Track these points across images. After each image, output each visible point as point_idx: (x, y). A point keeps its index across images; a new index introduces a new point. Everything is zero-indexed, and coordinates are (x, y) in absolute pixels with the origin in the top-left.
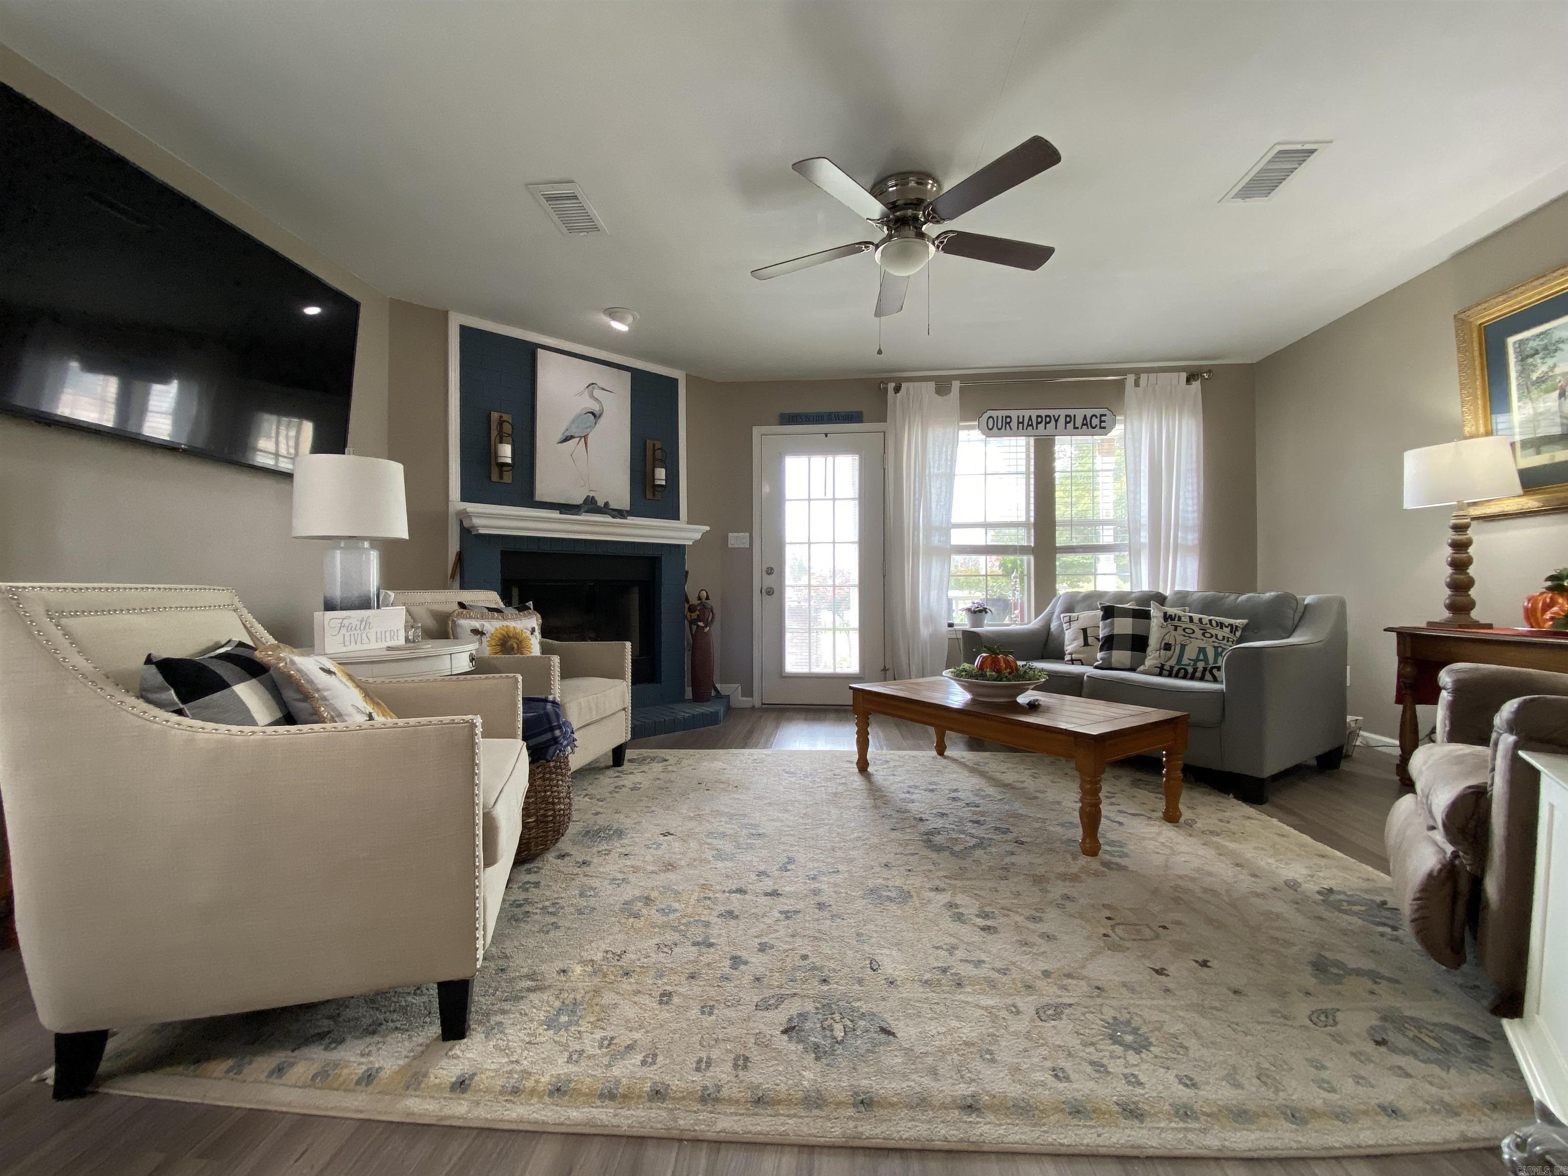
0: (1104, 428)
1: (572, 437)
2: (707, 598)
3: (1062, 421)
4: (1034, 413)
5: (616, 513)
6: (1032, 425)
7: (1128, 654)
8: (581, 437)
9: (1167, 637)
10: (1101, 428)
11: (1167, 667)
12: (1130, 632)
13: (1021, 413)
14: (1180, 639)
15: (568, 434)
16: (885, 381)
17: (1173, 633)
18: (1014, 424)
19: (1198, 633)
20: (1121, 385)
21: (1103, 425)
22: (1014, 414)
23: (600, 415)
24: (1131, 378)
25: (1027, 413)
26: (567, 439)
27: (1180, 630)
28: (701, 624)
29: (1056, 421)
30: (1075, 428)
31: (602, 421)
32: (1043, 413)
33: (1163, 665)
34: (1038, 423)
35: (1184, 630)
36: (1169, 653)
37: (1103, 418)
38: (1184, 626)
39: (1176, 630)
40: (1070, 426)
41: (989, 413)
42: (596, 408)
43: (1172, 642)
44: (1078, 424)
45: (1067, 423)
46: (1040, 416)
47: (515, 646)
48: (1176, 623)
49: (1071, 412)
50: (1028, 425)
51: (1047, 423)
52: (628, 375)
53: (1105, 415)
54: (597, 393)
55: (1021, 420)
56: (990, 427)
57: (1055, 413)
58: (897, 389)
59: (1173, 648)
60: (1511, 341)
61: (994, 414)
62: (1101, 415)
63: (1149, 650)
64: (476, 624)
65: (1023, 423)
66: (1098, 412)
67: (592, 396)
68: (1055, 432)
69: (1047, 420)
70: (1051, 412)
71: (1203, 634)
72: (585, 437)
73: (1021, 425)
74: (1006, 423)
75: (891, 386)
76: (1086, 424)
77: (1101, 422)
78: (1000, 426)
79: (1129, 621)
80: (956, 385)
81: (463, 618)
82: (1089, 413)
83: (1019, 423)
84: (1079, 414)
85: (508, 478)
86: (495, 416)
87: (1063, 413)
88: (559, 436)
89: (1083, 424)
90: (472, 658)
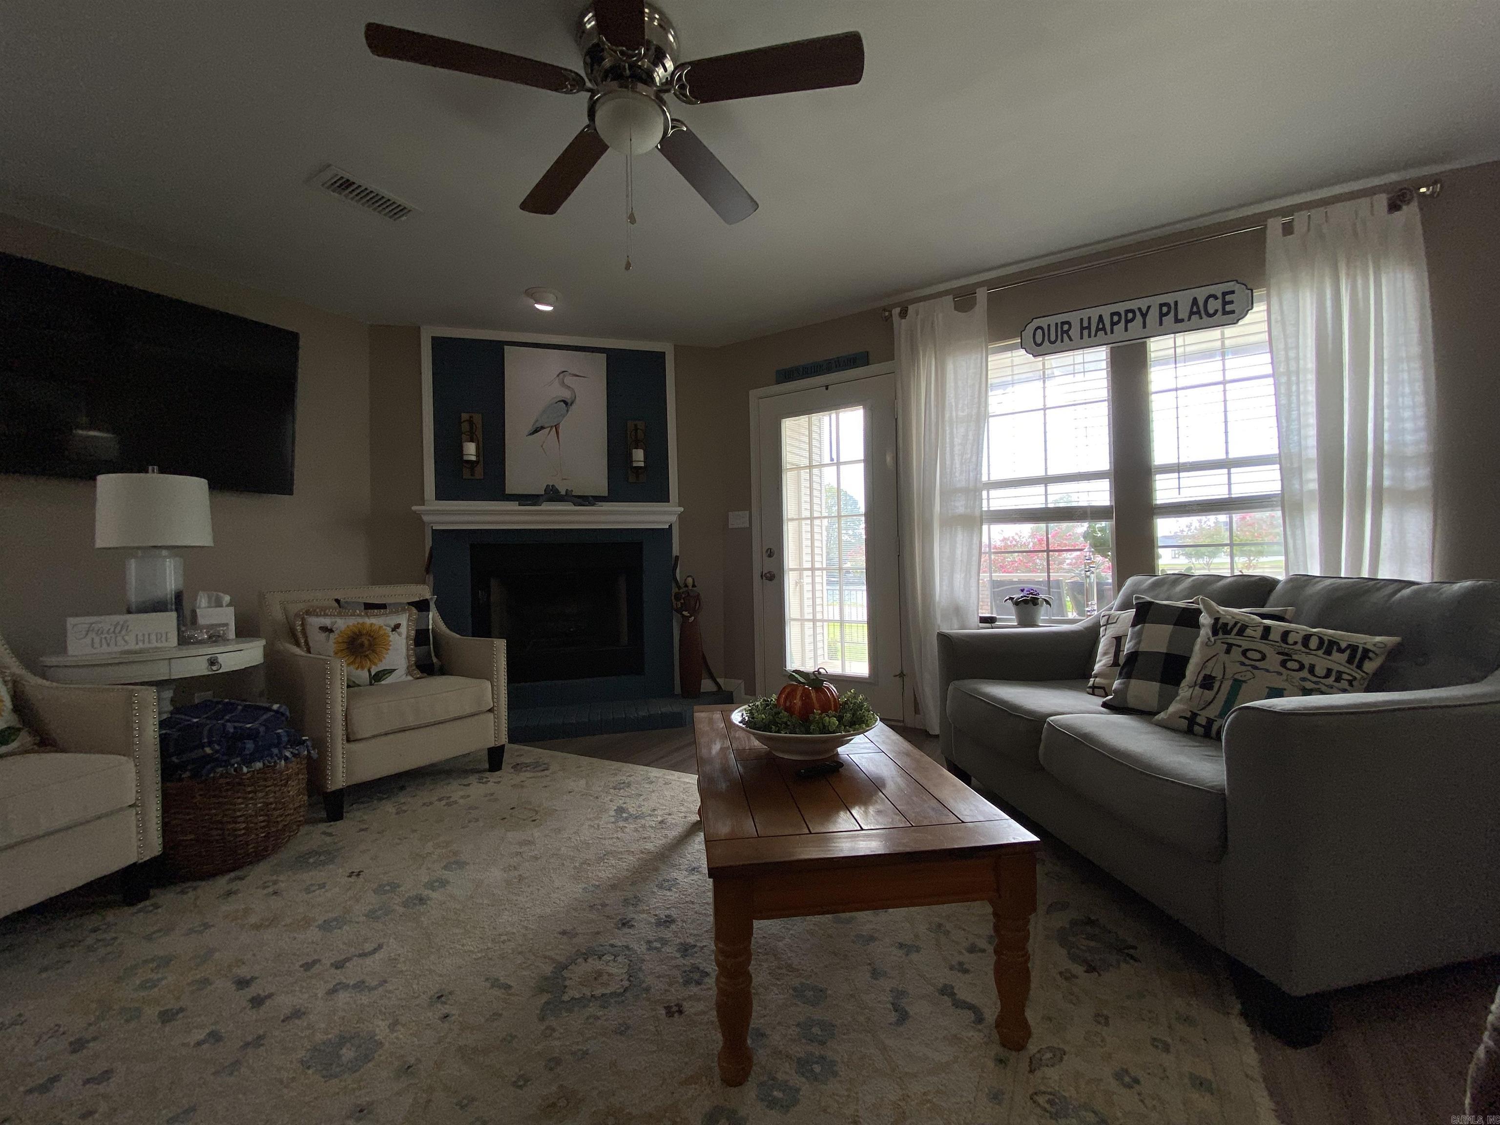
0: (1233, 312)
1: (542, 428)
2: (694, 586)
3: (1154, 314)
4: (1106, 311)
5: (580, 500)
6: (1104, 329)
7: (1155, 686)
8: (552, 427)
9: (1210, 664)
10: (1225, 313)
11: (1201, 720)
12: (1163, 649)
13: (1085, 314)
14: (1233, 669)
15: (538, 425)
16: (888, 309)
17: (1223, 657)
18: (1075, 332)
19: (1274, 660)
20: (1259, 238)
21: (1228, 308)
22: (1074, 318)
23: (572, 403)
24: (1274, 227)
25: (1094, 313)
26: (536, 431)
27: (1236, 653)
28: (685, 613)
29: (1144, 316)
30: (1177, 320)
32: (1121, 307)
33: (1195, 715)
34: (1113, 324)
35: (1244, 653)
36: (1209, 694)
37: (1228, 298)
38: (1245, 645)
39: (1228, 651)
40: (1169, 319)
41: (1037, 323)
42: (566, 395)
43: (1217, 673)
44: (1183, 313)
45: (1162, 315)
46: (1118, 314)
47: (366, 643)
48: (1232, 638)
49: (1169, 298)
50: (1098, 330)
51: (1127, 322)
52: (603, 356)
53: (1233, 292)
54: (568, 380)
55: (1085, 324)
56: (1039, 341)
57: (1143, 303)
58: (904, 314)
59: (1216, 686)
61: (1043, 322)
62: (1224, 294)
63: (1183, 684)
64: (327, 622)
65: (1089, 327)
66: (1217, 290)
67: (563, 384)
68: (1141, 333)
69: (1128, 318)
70: (1134, 305)
71: (1283, 664)
72: (557, 427)
73: (1086, 332)
74: (1063, 332)
75: (896, 311)
76: (1198, 312)
77: (1225, 303)
78: (1053, 338)
79: (1166, 629)
80: (982, 294)
81: (317, 616)
82: (1201, 294)
83: (1082, 328)
84: (1184, 299)
85: (479, 474)
86: (465, 416)
87: (1156, 302)
88: (530, 428)
89: (1192, 313)
90: (212, 662)
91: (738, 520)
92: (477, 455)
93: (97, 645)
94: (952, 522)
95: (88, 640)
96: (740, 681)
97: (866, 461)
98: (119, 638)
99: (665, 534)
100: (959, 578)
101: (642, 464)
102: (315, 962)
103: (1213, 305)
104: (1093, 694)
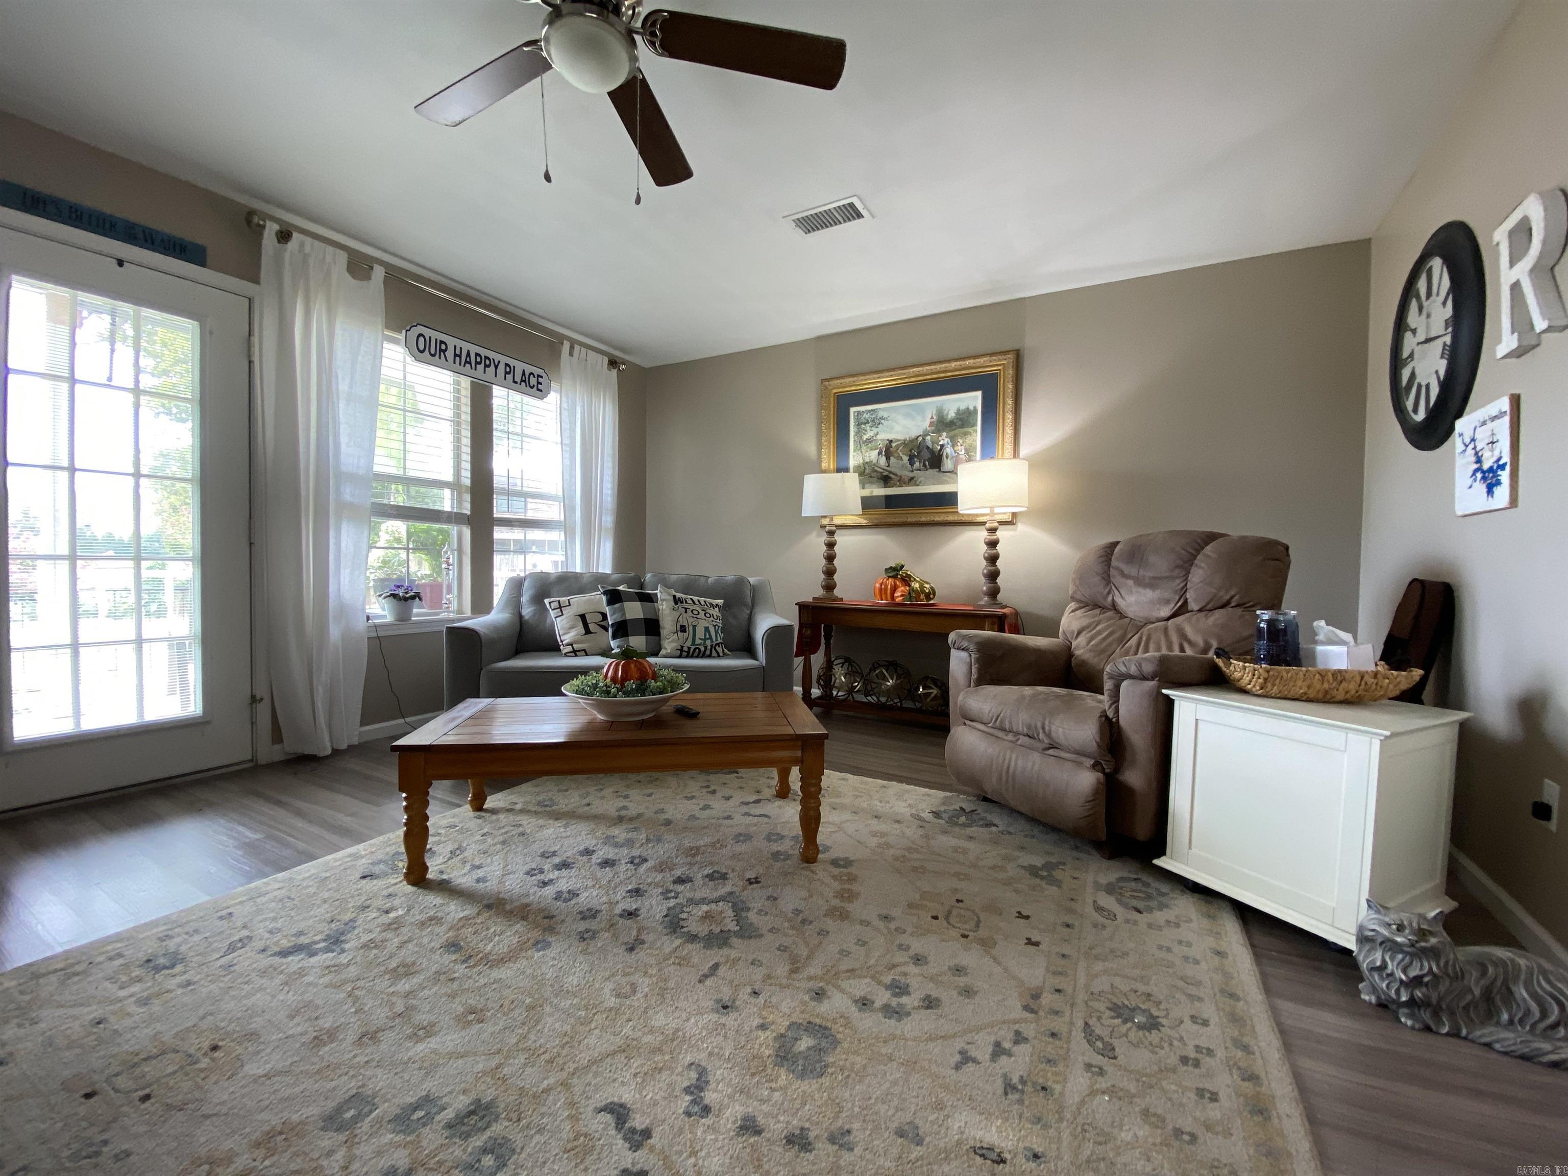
0: (541, 391)
3: (501, 369)
4: (474, 349)
6: (470, 363)
7: (643, 639)
9: (679, 619)
10: (538, 390)
11: (685, 649)
12: (639, 616)
13: (460, 344)
16: (265, 218)
17: (684, 615)
18: (450, 354)
20: (559, 350)
21: (540, 387)
22: (451, 342)
24: (566, 348)
25: (466, 347)
29: (496, 367)
30: (513, 381)
32: (484, 352)
33: (682, 647)
34: (477, 363)
36: (686, 634)
37: (541, 380)
39: (686, 612)
40: (509, 377)
41: (420, 329)
43: (684, 624)
44: (517, 377)
45: (506, 373)
46: (480, 356)
49: (512, 362)
50: (466, 362)
51: (486, 366)
53: (543, 377)
55: (458, 352)
56: (421, 348)
57: (496, 357)
58: (283, 236)
59: (686, 630)
60: (853, 410)
61: (427, 332)
62: (539, 376)
63: (664, 632)
65: (460, 356)
66: (536, 371)
68: (493, 380)
69: (487, 363)
70: (491, 355)
71: (704, 615)
73: (458, 359)
74: (441, 350)
75: (273, 230)
76: (525, 381)
77: (539, 383)
78: (433, 351)
79: (635, 606)
80: (378, 273)
82: (529, 369)
83: (456, 355)
84: (519, 367)
87: (504, 360)
89: (522, 381)
103: (533, 381)
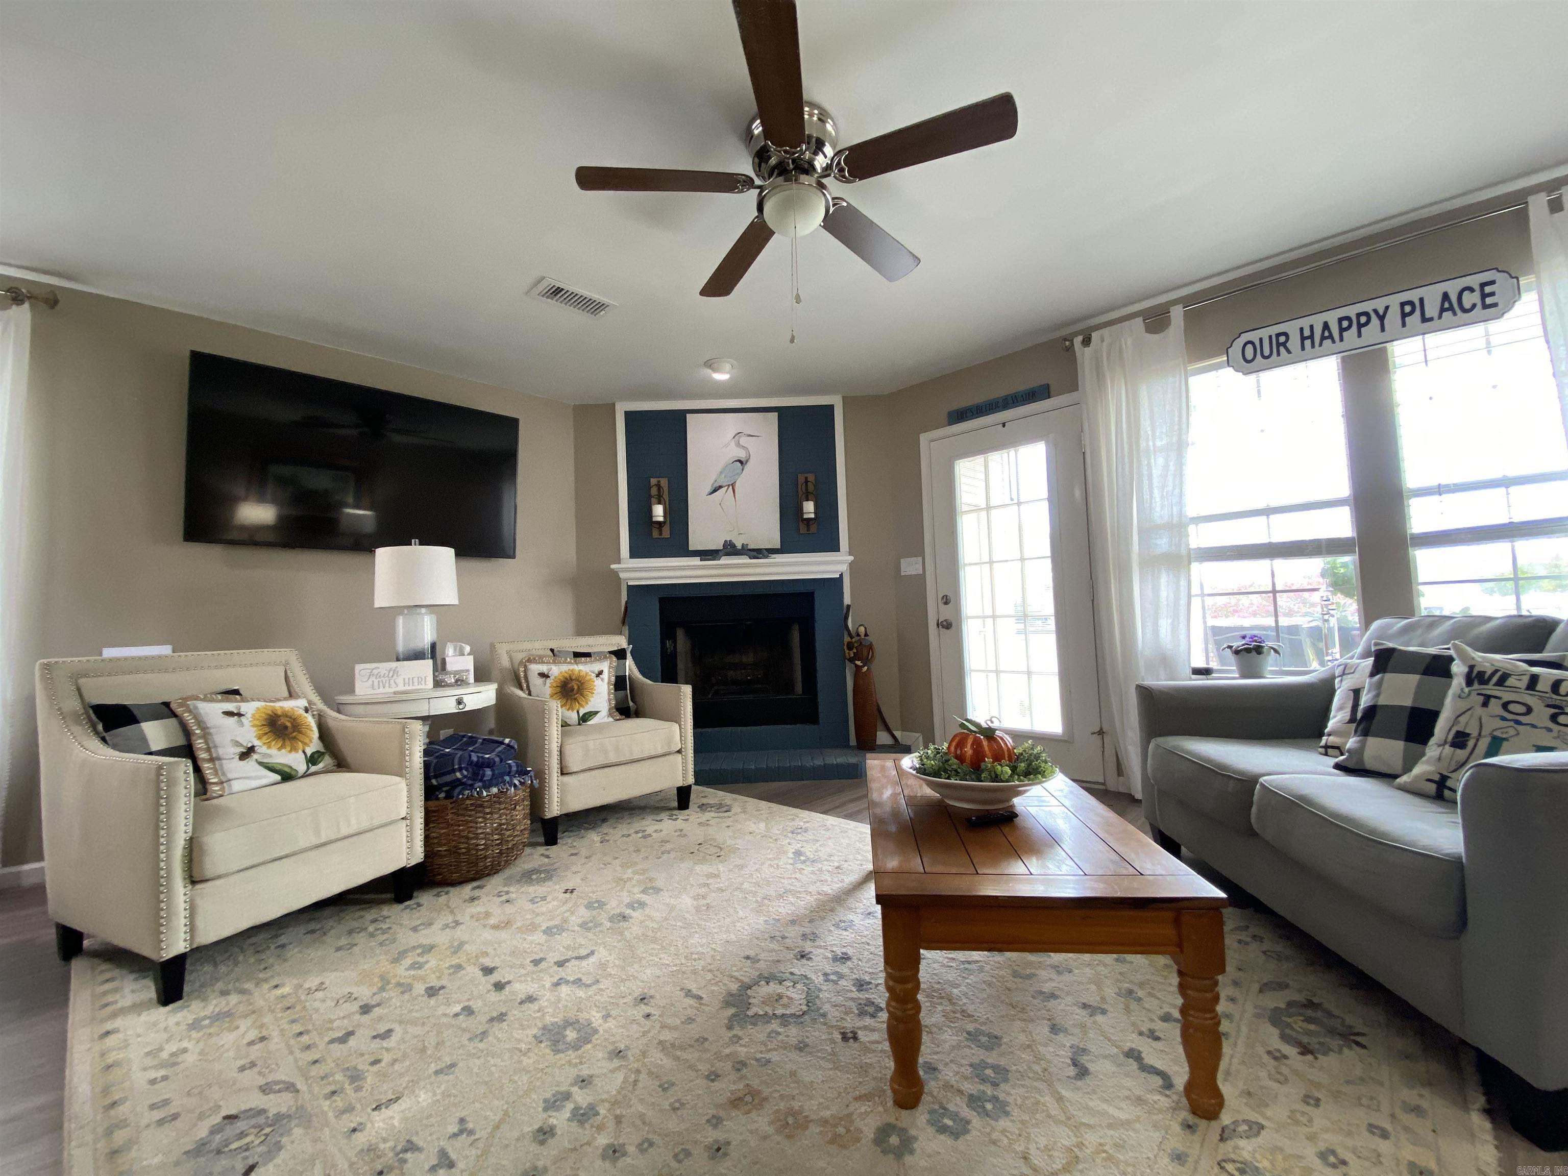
0: (1495, 305)
1: (720, 487)
2: (866, 635)
3: (1394, 315)
4: (1332, 317)
5: (755, 553)
6: (1331, 337)
7: (1399, 745)
8: (729, 486)
9: (1463, 719)
10: (1485, 307)
11: (1449, 784)
12: (1408, 702)
13: (1305, 323)
14: (1492, 725)
15: (717, 485)
16: (1070, 338)
17: (1480, 711)
18: (1294, 342)
19: (1541, 714)
20: (1521, 219)
21: (1489, 301)
22: (1292, 328)
23: (747, 461)
24: (1538, 205)
25: (1317, 321)
26: (715, 491)
27: (1495, 707)
28: (859, 663)
29: (1382, 318)
30: (1424, 320)
31: (748, 467)
32: (1351, 311)
33: (1445, 779)
34: (1342, 330)
35: (1505, 706)
36: (1461, 754)
37: (1488, 289)
38: (1507, 696)
39: (1485, 704)
40: (1414, 319)
41: (1245, 338)
42: (742, 455)
43: (1473, 730)
44: (1432, 310)
45: (1404, 315)
46: (1348, 318)
47: (576, 687)
48: (1490, 689)
49: (1412, 295)
50: (1323, 338)
51: (1360, 326)
52: (775, 415)
53: (1493, 282)
54: (743, 440)
55: (1307, 333)
56: (1249, 356)
57: (1380, 304)
58: (1087, 342)
59: (1471, 743)
61: (1254, 336)
62: (1483, 285)
63: (1433, 741)
64: (544, 668)
65: (1312, 337)
66: (1474, 281)
67: (738, 445)
68: (1379, 337)
69: (1362, 321)
70: (1367, 307)
71: (1554, 718)
72: (733, 485)
73: (1308, 342)
74: (1279, 345)
75: (1078, 340)
76: (1451, 308)
77: (1484, 296)
78: (1267, 352)
79: (1413, 679)
80: (1177, 313)
81: (536, 663)
82: (1453, 288)
83: (1303, 338)
84: (1432, 296)
85: (666, 533)
86: (653, 481)
87: (1394, 301)
88: (709, 489)
89: (1442, 310)
90: (460, 702)
91: (910, 567)
92: (665, 516)
93: (376, 687)
94: (1153, 562)
95: (370, 682)
96: (917, 735)
97: (1050, 499)
98: (392, 681)
99: (837, 583)
100: (1165, 625)
101: (812, 516)
102: (542, 960)
103: (1469, 299)
104: (1326, 754)
